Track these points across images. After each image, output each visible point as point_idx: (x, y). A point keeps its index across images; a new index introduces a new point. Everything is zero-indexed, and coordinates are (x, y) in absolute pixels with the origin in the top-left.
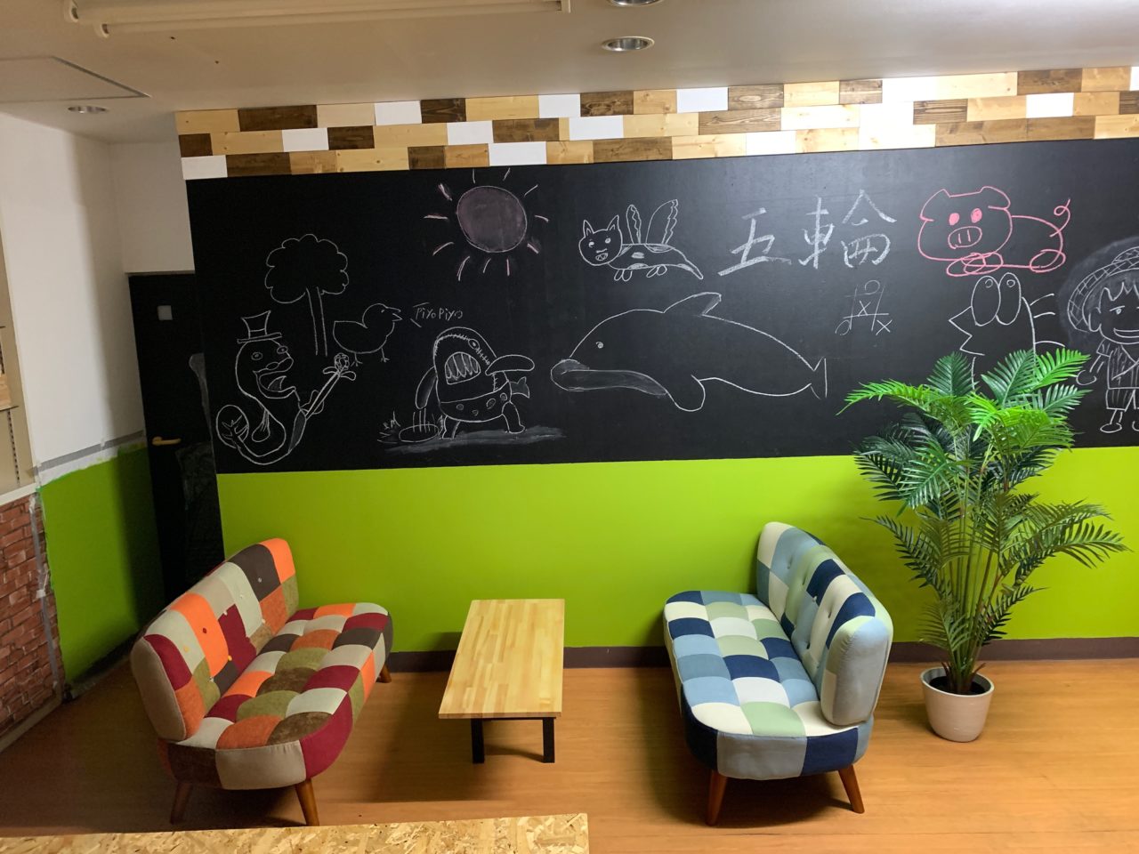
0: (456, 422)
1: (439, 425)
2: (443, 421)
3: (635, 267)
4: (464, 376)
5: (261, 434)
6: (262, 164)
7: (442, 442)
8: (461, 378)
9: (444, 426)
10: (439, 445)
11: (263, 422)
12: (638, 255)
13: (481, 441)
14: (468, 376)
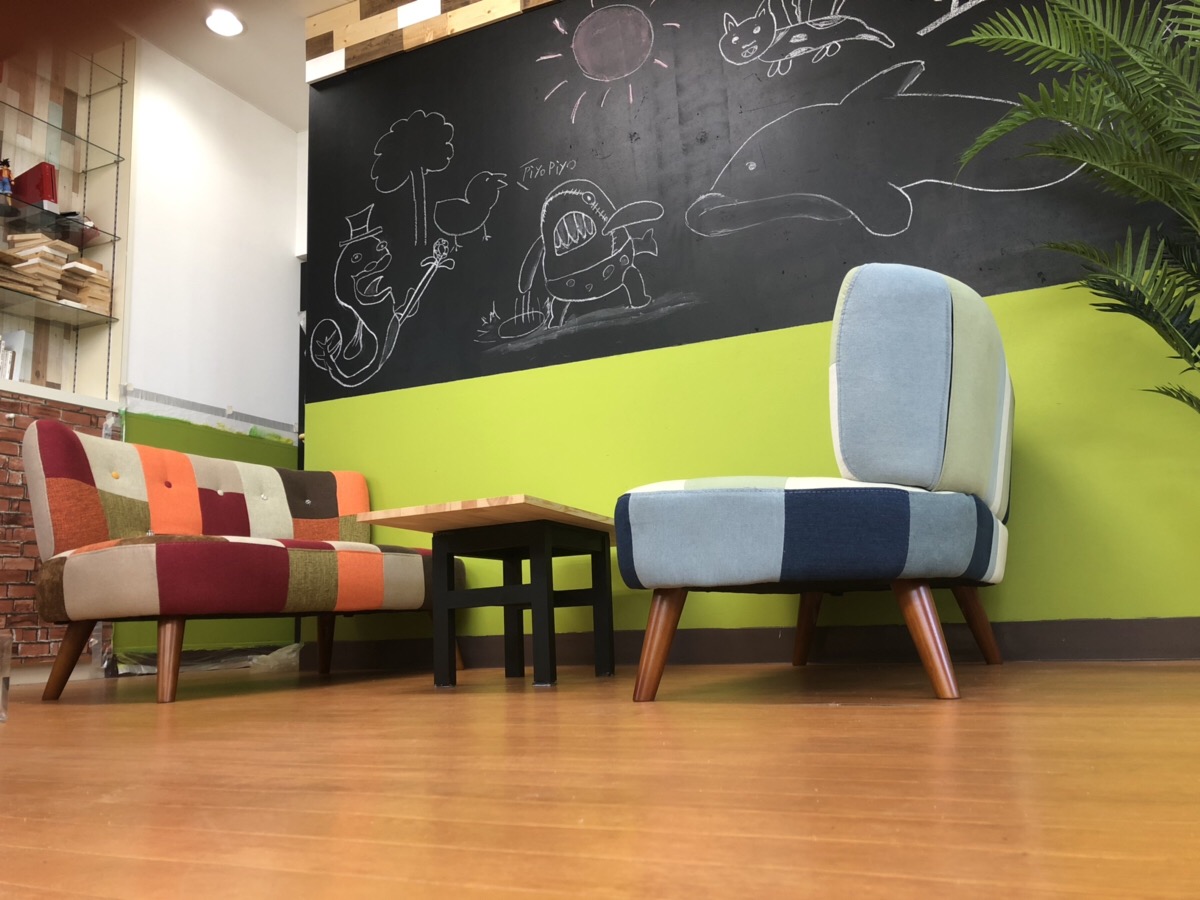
0: (566, 303)
1: (545, 310)
2: (549, 305)
3: (794, 54)
4: (576, 242)
5: (353, 349)
6: (377, 48)
7: (548, 332)
8: (573, 245)
9: (550, 312)
10: (543, 338)
11: (356, 335)
12: (801, 38)
13: (596, 325)
14: (581, 240)
